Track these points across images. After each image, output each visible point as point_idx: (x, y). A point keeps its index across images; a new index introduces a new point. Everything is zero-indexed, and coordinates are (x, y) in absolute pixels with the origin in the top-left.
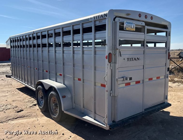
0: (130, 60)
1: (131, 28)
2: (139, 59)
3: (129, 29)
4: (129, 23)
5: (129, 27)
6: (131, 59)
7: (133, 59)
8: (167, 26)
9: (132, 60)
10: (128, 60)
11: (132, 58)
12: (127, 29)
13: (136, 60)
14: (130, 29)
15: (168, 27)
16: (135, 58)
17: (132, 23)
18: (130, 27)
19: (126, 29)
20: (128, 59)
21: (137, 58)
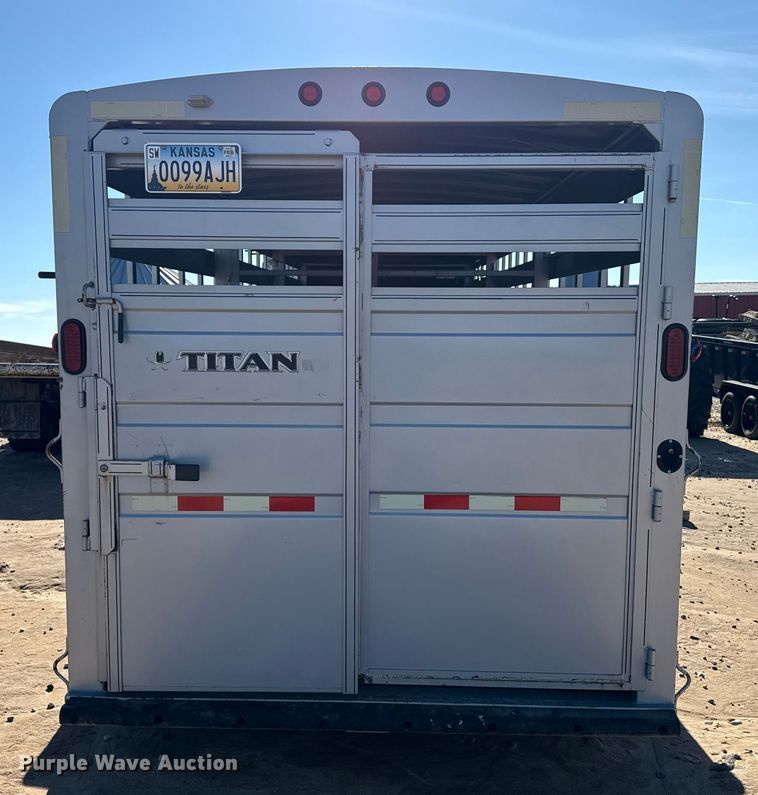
0: (212, 366)
1: (209, 177)
2: (291, 365)
3: (189, 187)
4: (190, 151)
5: (188, 173)
6: (221, 361)
8: (642, 125)
9: (230, 366)
11: (229, 356)
12: (170, 187)
13: (264, 367)
14: (195, 184)
15: (657, 135)
16: (255, 357)
18: (199, 173)
19: (164, 189)
20: (192, 357)
21: (278, 357)
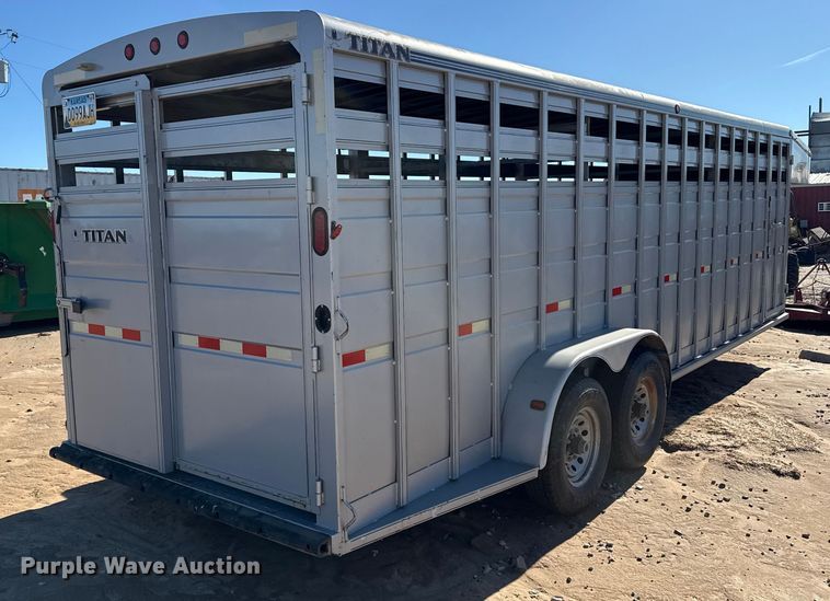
0: (94, 239)
1: (84, 117)
2: (124, 239)
3: (78, 123)
4: (77, 100)
5: (77, 114)
6: (97, 235)
7: (104, 236)
8: (290, 44)
9: (100, 240)
10: (87, 239)
11: (100, 232)
12: (72, 124)
13: (113, 240)
14: (80, 121)
15: (298, 48)
16: (109, 232)
17: (83, 99)
18: (81, 114)
20: (87, 232)
21: (118, 233)
